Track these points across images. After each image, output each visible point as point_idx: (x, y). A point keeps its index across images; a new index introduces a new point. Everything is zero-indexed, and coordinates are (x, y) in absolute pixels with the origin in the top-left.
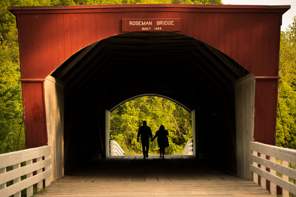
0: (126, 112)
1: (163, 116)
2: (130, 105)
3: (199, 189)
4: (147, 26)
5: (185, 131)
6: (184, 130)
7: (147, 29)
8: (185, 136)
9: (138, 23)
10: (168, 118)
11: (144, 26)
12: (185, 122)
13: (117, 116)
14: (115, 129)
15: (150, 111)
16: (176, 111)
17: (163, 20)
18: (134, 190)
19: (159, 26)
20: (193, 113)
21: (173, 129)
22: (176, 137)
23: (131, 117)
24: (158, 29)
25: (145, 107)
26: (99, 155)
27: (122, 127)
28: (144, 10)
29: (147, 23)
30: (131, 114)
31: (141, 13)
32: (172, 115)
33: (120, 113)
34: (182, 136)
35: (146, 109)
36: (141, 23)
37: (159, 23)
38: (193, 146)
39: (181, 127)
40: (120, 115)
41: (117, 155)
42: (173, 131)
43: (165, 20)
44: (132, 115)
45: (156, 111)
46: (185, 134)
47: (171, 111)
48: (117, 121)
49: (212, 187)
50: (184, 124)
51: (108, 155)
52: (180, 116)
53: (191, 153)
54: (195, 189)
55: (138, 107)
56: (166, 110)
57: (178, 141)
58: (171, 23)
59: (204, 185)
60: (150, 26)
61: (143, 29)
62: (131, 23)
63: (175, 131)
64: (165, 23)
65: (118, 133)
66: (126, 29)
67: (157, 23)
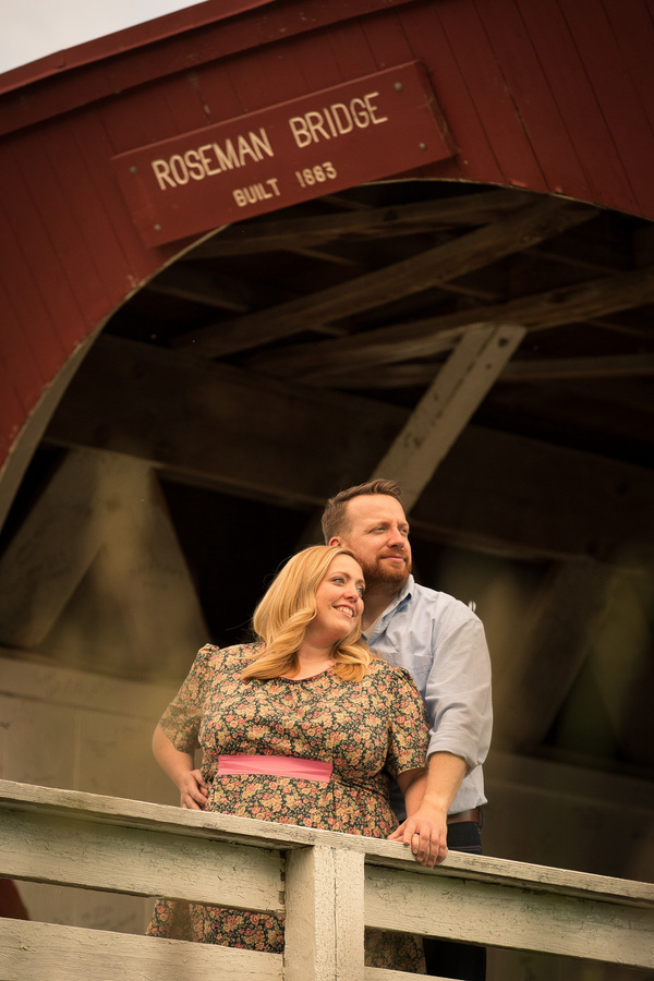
4: (252, 172)
7: (260, 193)
9: (199, 163)
11: (240, 178)
17: (319, 105)
19: (315, 155)
24: (319, 174)
29: (243, 146)
36: (213, 159)
37: (304, 130)
43: (328, 101)
58: (369, 112)
60: (268, 166)
61: (241, 198)
62: (163, 173)
64: (336, 122)
66: (157, 227)
67: (296, 133)
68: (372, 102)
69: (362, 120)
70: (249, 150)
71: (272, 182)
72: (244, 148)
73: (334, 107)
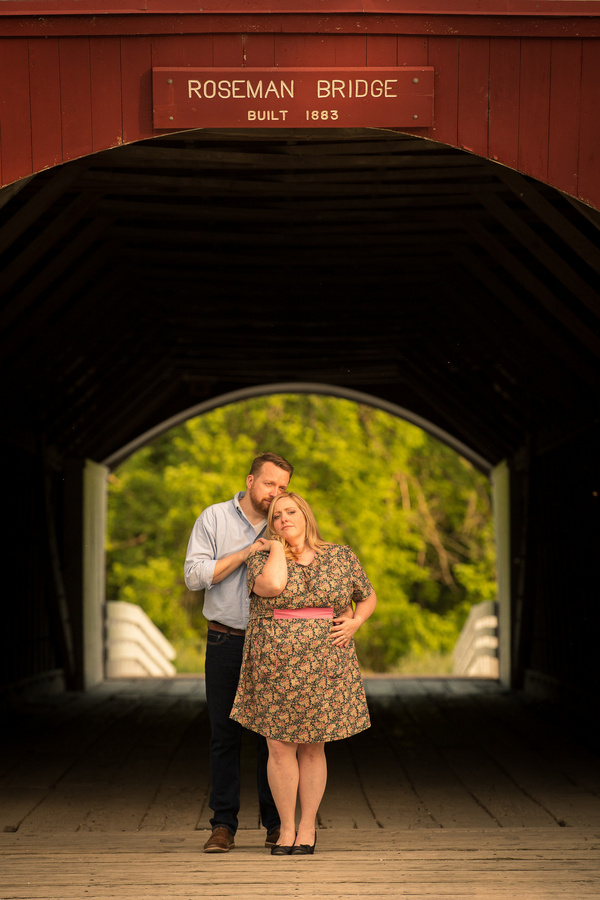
0: (188, 458)
1: (363, 476)
2: (205, 426)
3: (511, 877)
4: (271, 103)
5: (466, 547)
6: (461, 544)
7: (270, 116)
8: (465, 572)
9: (230, 90)
10: (386, 487)
11: (258, 104)
12: (465, 503)
13: (146, 476)
14: (137, 535)
15: (301, 451)
16: (426, 453)
17: (346, 77)
18: (202, 878)
19: (328, 104)
20: (500, 476)
21: (408, 538)
22: (423, 574)
23: (213, 478)
24: (325, 115)
25: (276, 431)
26: (51, 679)
27: (166, 524)
28: (255, 27)
29: (272, 87)
30: (209, 468)
31: (244, 39)
32: (407, 472)
33: (158, 461)
34: (452, 573)
35: (281, 442)
36: (242, 89)
37: (327, 89)
38: (496, 632)
39: (447, 528)
40: (160, 471)
41: (137, 672)
42: (410, 548)
43: (354, 76)
44: (215, 468)
45: (331, 450)
46: (466, 560)
47: (402, 455)
48: (146, 496)
49: (570, 862)
50: (462, 516)
51: (94, 674)
52: (446, 476)
53: (486, 668)
54: (490, 876)
55: (246, 432)
56: (377, 446)
57: (432, 592)
58: (384, 89)
59: (532, 854)
60: (286, 102)
61: (252, 116)
62: (194, 88)
63: (420, 545)
64: (355, 89)
65: (150, 553)
66: (172, 118)
67: (319, 89)
68: (389, 84)
69: (377, 93)
70: (275, 90)
71: (284, 112)
72: (272, 88)
73: (357, 81)
